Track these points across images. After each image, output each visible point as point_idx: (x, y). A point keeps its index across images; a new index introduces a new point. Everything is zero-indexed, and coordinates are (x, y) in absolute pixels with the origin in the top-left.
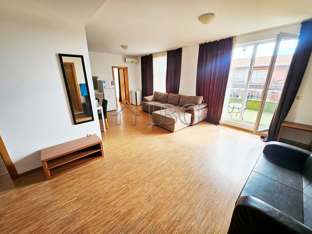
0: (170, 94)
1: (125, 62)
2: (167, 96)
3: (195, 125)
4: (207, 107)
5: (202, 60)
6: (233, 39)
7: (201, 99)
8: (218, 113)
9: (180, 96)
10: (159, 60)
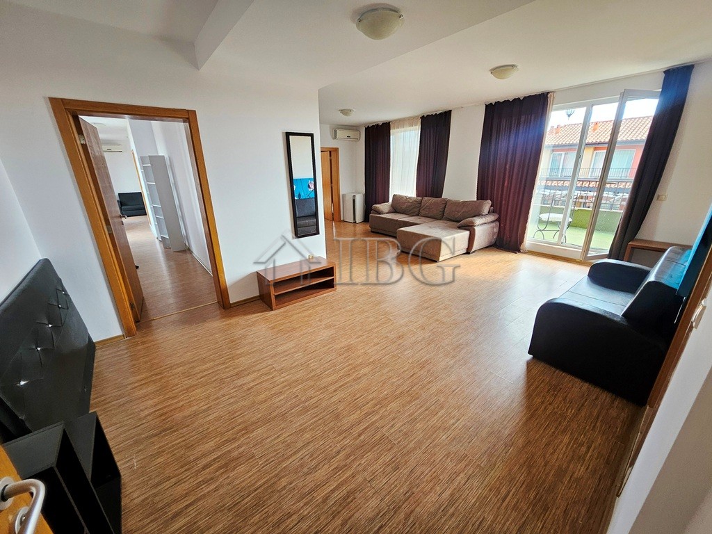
0: (426, 198)
1: (335, 138)
2: (420, 203)
3: (474, 252)
4: (498, 220)
5: (491, 135)
6: (549, 95)
7: (487, 205)
8: (520, 231)
9: (446, 202)
10: (402, 133)
